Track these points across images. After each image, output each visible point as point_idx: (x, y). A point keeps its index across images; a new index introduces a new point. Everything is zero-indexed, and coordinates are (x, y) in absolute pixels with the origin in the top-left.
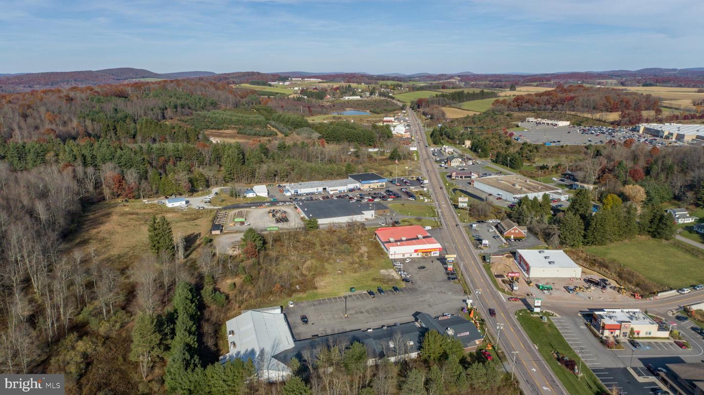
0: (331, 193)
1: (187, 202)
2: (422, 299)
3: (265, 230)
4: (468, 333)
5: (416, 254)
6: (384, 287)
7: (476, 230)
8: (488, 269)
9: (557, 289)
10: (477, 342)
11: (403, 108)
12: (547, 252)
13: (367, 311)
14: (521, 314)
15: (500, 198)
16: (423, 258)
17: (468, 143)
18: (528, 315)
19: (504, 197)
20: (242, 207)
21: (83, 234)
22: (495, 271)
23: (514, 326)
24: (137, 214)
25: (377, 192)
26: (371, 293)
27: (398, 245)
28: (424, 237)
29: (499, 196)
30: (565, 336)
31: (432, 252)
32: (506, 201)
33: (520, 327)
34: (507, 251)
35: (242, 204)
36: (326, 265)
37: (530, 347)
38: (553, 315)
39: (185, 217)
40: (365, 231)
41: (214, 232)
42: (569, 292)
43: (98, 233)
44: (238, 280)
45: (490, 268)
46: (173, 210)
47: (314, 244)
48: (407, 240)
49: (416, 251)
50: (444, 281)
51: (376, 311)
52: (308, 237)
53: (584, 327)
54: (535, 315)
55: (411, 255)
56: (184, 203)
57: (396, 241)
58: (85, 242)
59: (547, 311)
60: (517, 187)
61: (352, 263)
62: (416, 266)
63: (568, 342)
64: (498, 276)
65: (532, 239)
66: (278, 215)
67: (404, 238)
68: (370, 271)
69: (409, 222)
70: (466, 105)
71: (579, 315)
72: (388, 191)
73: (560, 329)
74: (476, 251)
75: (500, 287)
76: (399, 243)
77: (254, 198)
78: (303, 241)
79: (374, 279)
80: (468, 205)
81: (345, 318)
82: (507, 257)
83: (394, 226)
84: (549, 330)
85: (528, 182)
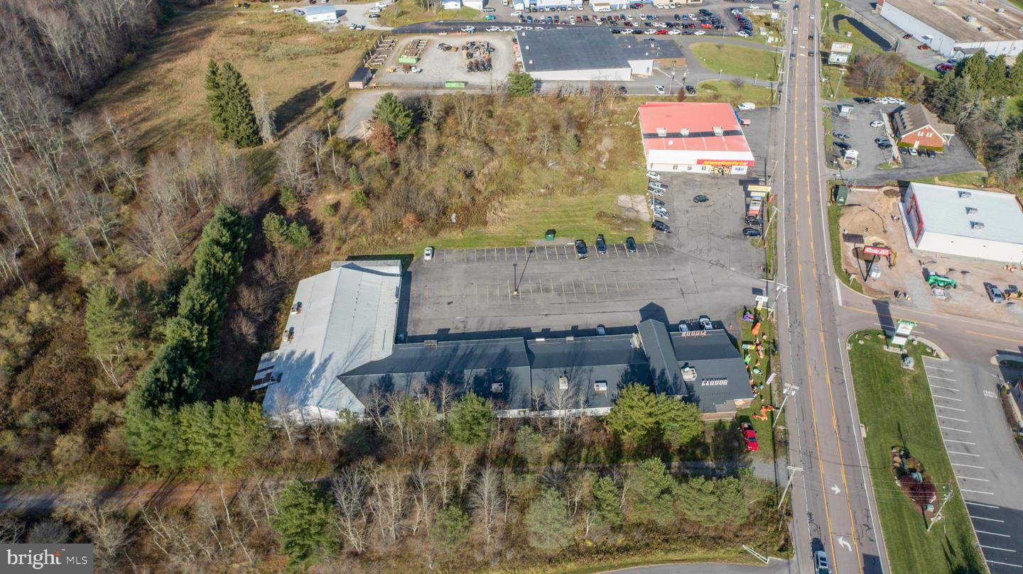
0: (596, 9)
1: (340, 14)
2: (673, 275)
3: (442, 87)
4: (724, 383)
5: (701, 166)
6: (611, 235)
7: (845, 120)
8: (834, 218)
9: (967, 288)
10: (740, 402)
12: (979, 197)
13: (559, 291)
14: (861, 342)
15: (925, 47)
16: (713, 177)
18: (877, 346)
19: (934, 46)
20: (425, 31)
21: (145, 73)
23: (837, 369)
24: (252, 32)
25: (681, 13)
26: (582, 248)
27: (669, 148)
28: (726, 133)
29: (924, 41)
30: (940, 411)
31: (734, 167)
32: (937, 53)
33: (847, 376)
34: (893, 178)
35: (428, 25)
36: (527, 173)
37: (849, 429)
38: (931, 354)
39: (327, 45)
40: (622, 103)
41: (352, 85)
42: (992, 299)
43: (170, 71)
45: (839, 216)
46: (311, 29)
47: (518, 124)
48: (692, 135)
49: (700, 162)
50: (733, 236)
51: (576, 291)
52: (511, 110)
53: (991, 394)
54: (891, 350)
55: (690, 168)
56: (333, 15)
57: (669, 136)
58: (140, 90)
59: (920, 339)
60: (973, 23)
61: (572, 173)
62: (692, 193)
63: (941, 427)
65: (960, 153)
66: (478, 53)
67: (685, 132)
68: (603, 195)
69: (715, 89)
71: (994, 361)
72: (704, 12)
73: (936, 391)
74: (827, 170)
75: (844, 267)
76: (671, 142)
77: (458, 12)
78: (500, 117)
79: (600, 215)
80: (849, 60)
81: (513, 297)
82: (886, 193)
83: (682, 98)
84: (909, 391)
85: (1002, 13)
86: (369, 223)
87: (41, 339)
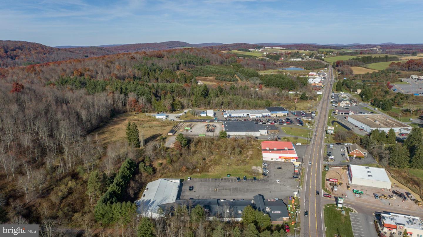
0: (251, 117)
1: (167, 116)
2: (268, 187)
3: (198, 136)
4: (280, 212)
5: (280, 159)
6: (249, 176)
7: (332, 149)
8: (324, 174)
9: (367, 195)
10: (285, 219)
11: (326, 66)
12: (371, 169)
13: (230, 190)
14: (328, 207)
15: (362, 130)
16: (285, 162)
17: (359, 91)
18: (334, 208)
19: (365, 129)
20: (194, 121)
21: (105, 129)
22: (327, 177)
23: (319, 213)
24: (139, 120)
25: (279, 119)
26: (239, 179)
27: (270, 153)
28: (289, 150)
29: (361, 128)
30: (354, 226)
31: (291, 160)
32: (366, 131)
33: (322, 215)
34: (346, 164)
35: (195, 120)
36: (223, 160)
37: (321, 228)
38: (352, 211)
39: (162, 124)
40: (256, 142)
41: (169, 134)
42: (375, 198)
43: (113, 129)
44: (164, 162)
45: (326, 174)
46: (158, 120)
47: (221, 146)
48: (277, 150)
49: (280, 157)
50: (289, 178)
51: (236, 190)
52: (219, 142)
53: (372, 223)
54: (338, 209)
55: (277, 160)
56: (165, 116)
57: (270, 150)
58: (103, 133)
59: (349, 207)
60: (377, 123)
61: (238, 160)
62: (277, 166)
63: (353, 231)
64: (328, 180)
65: (370, 159)
66: (210, 127)
67: (275, 149)
68: (247, 166)
69: (288, 139)
70: (371, 66)
71: (374, 214)
72: (287, 119)
73: (353, 221)
74: (323, 162)
75: (325, 187)
76: (270, 151)
77: (205, 117)
78: (216, 144)
79: (246, 171)
80: (334, 132)
81: (215, 191)
82: (343, 168)
83: (276, 140)
84: (343, 220)
85: (388, 120)
86: (171, 170)
87: (71, 191)
